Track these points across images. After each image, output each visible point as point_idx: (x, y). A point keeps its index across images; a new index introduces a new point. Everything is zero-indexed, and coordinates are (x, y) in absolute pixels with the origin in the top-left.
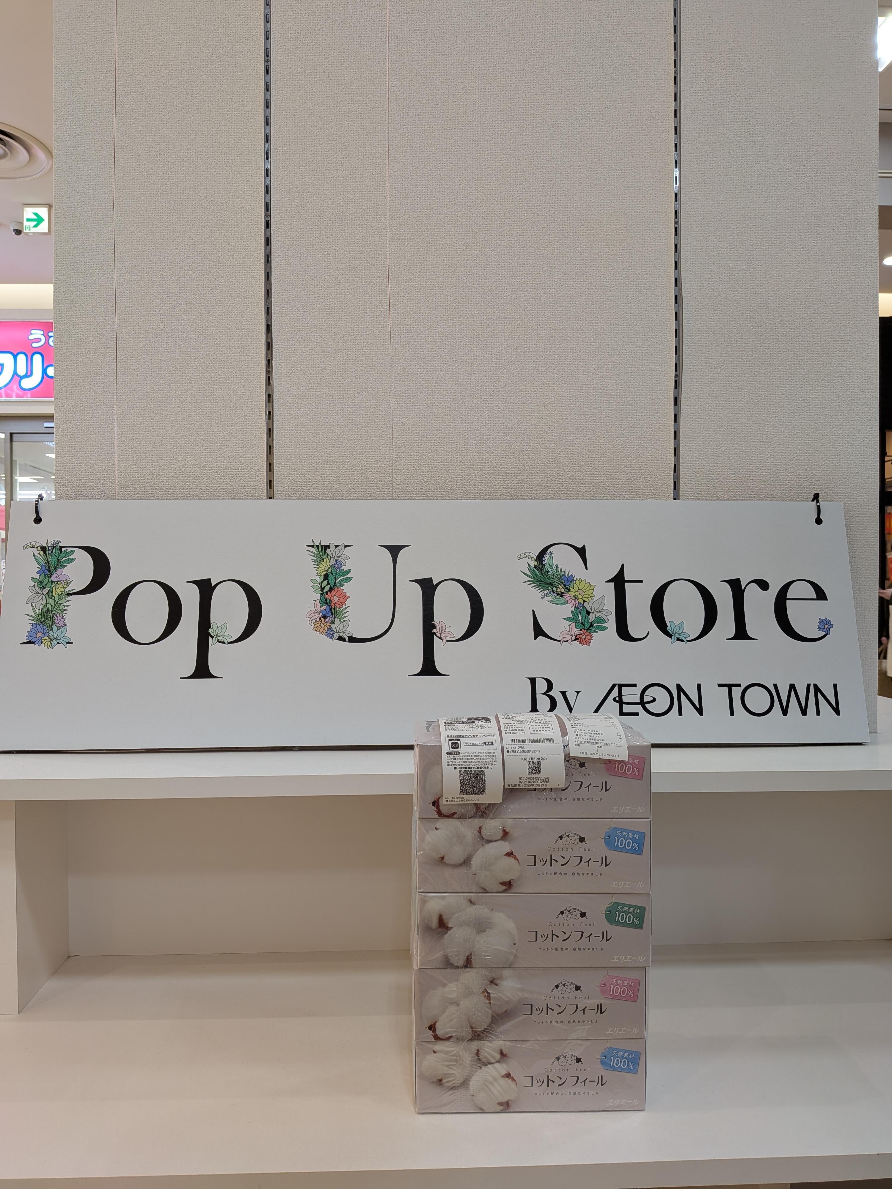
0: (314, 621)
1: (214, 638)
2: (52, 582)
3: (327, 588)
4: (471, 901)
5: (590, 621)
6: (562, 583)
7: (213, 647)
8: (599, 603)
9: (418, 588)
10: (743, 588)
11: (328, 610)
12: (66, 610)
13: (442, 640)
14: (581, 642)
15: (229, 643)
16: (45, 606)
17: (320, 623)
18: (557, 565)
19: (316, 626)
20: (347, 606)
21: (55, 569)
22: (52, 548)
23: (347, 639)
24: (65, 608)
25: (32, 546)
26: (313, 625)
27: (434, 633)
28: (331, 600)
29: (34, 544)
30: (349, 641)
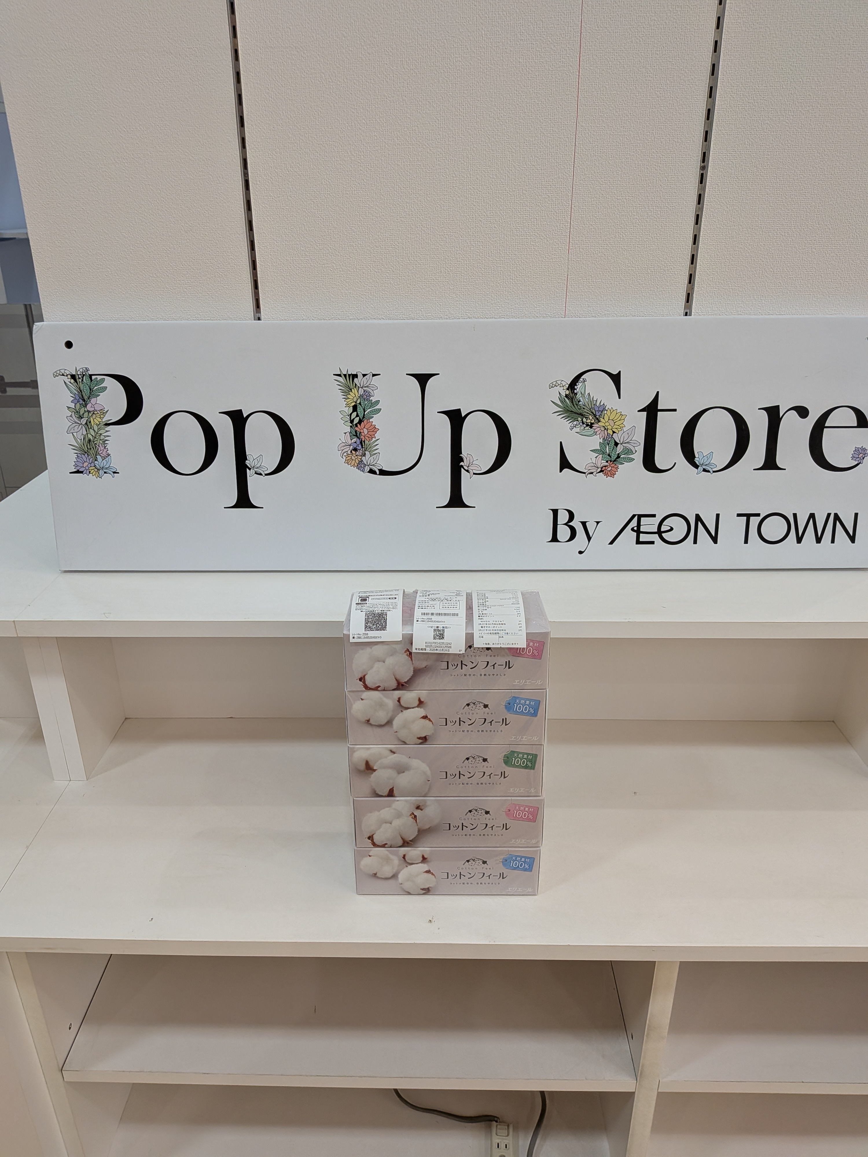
0: (345, 454)
1: (251, 470)
2: (89, 412)
3: (356, 421)
4: (391, 751)
5: (617, 453)
6: (592, 413)
7: (252, 479)
8: (628, 434)
9: (446, 419)
10: (781, 416)
11: (358, 442)
12: (107, 440)
13: (469, 473)
14: (607, 475)
15: (266, 475)
16: (86, 436)
17: (351, 456)
18: (589, 393)
19: (347, 459)
20: (377, 439)
21: (88, 399)
22: (82, 376)
23: (378, 472)
24: (106, 438)
25: (61, 374)
26: (344, 458)
27: (462, 466)
28: (360, 432)
29: (63, 371)
30: (380, 474)
